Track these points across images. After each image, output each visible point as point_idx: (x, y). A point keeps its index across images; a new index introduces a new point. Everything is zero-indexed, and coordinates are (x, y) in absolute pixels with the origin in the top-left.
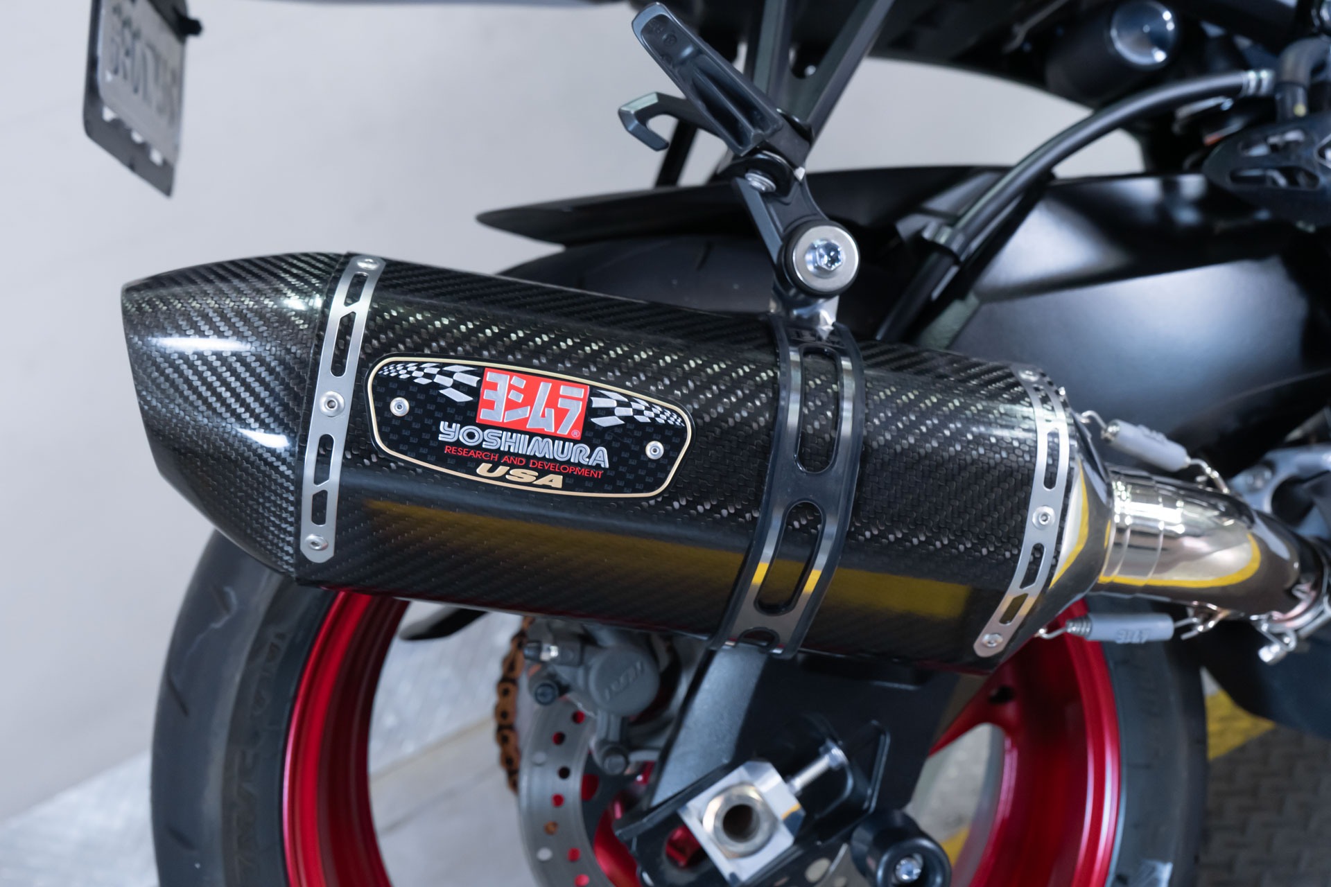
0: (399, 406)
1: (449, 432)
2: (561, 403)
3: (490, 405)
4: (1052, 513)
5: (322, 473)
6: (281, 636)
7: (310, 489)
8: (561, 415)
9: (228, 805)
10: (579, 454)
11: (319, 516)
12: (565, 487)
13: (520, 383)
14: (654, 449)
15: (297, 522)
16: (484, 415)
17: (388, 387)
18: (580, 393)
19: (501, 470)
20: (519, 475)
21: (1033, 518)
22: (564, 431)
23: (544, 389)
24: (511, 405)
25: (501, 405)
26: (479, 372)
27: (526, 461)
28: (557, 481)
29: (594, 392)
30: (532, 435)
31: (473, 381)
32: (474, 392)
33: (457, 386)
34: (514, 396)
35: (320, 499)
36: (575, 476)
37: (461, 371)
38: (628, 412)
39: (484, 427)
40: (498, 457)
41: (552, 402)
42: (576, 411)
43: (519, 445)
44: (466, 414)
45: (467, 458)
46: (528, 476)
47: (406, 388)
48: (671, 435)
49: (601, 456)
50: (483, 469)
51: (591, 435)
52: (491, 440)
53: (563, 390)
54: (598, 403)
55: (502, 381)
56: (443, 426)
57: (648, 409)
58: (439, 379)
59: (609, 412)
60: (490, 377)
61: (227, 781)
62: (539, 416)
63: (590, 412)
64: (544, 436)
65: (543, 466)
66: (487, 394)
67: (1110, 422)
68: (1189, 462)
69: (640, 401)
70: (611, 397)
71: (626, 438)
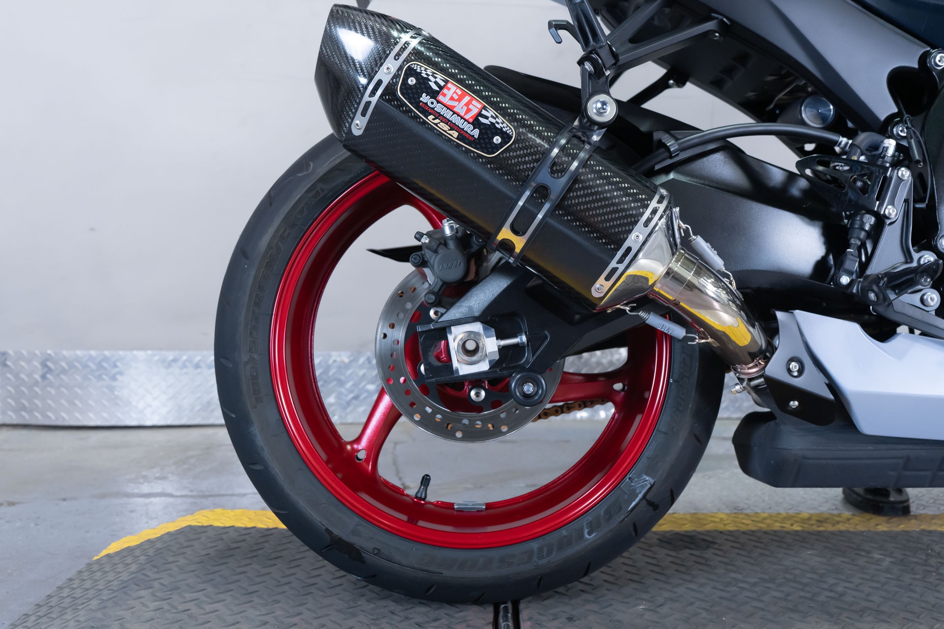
0: (412, 81)
1: (425, 98)
2: (471, 107)
3: (444, 95)
4: (642, 238)
5: (373, 93)
6: (322, 190)
7: (366, 98)
8: (469, 110)
9: (270, 246)
10: (468, 128)
11: (363, 114)
12: (457, 138)
13: (459, 92)
14: (497, 140)
15: (356, 111)
16: (440, 98)
17: (411, 72)
18: (479, 106)
19: (437, 121)
20: (442, 125)
21: (633, 236)
22: (467, 117)
23: (467, 99)
24: (452, 99)
25: (448, 97)
26: (446, 82)
27: (447, 121)
28: (455, 134)
29: (484, 108)
30: (454, 113)
31: (442, 84)
32: (441, 88)
33: (436, 83)
34: (456, 97)
35: (368, 104)
36: (463, 136)
37: (440, 78)
38: (494, 121)
39: (438, 102)
40: (438, 116)
41: (467, 104)
42: (475, 111)
43: (448, 114)
44: (434, 94)
45: (426, 110)
46: (446, 127)
47: (417, 75)
48: (506, 137)
49: (476, 133)
50: (431, 117)
51: (476, 123)
52: (438, 108)
53: (474, 102)
54: (484, 112)
55: (453, 88)
56: (424, 95)
57: (502, 123)
58: (430, 78)
59: (487, 118)
60: (449, 85)
61: (274, 236)
62: (460, 108)
63: (480, 114)
64: (458, 115)
65: (453, 127)
66: (445, 91)
67: (695, 234)
68: (723, 269)
69: (500, 119)
70: (490, 113)
71: (489, 131)
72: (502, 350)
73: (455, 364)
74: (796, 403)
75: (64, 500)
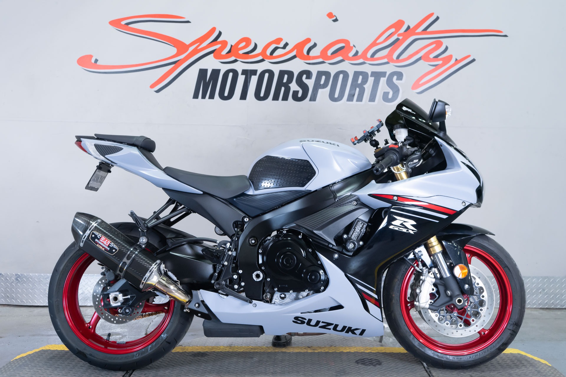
0: (93, 236)
1: (96, 240)
2: (108, 242)
3: (101, 239)
4: (149, 275)
5: (84, 239)
7: (82, 239)
8: (107, 243)
9: (63, 269)
10: (107, 247)
11: (82, 242)
13: (105, 239)
14: (114, 250)
15: (80, 242)
16: (100, 240)
17: (93, 234)
18: (110, 242)
19: (99, 246)
20: (100, 247)
21: (147, 275)
22: (107, 245)
23: (107, 240)
24: (103, 240)
26: (102, 236)
27: (102, 246)
28: (104, 249)
29: (111, 243)
31: (101, 237)
32: (100, 238)
33: (99, 236)
34: (104, 240)
35: (83, 241)
36: (106, 250)
37: (100, 235)
38: (113, 246)
39: (100, 241)
40: (100, 244)
41: (107, 242)
42: (109, 244)
43: (102, 244)
44: (99, 239)
45: (97, 243)
46: (101, 247)
47: (95, 234)
48: (116, 250)
49: (109, 249)
50: (98, 245)
51: (109, 246)
52: (99, 242)
53: (108, 241)
54: (111, 244)
55: (103, 238)
56: (96, 239)
57: (115, 247)
58: (98, 235)
59: (111, 245)
60: (102, 237)
61: (64, 266)
62: (105, 243)
63: (110, 244)
64: (104, 244)
65: (103, 247)
66: (101, 238)
67: (169, 271)
68: (177, 280)
69: (115, 245)
70: (112, 244)
71: (112, 248)
72: (124, 299)
73: (111, 303)
74: (200, 315)
75: (19, 336)
